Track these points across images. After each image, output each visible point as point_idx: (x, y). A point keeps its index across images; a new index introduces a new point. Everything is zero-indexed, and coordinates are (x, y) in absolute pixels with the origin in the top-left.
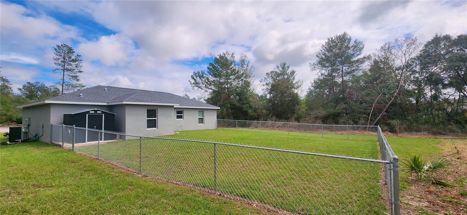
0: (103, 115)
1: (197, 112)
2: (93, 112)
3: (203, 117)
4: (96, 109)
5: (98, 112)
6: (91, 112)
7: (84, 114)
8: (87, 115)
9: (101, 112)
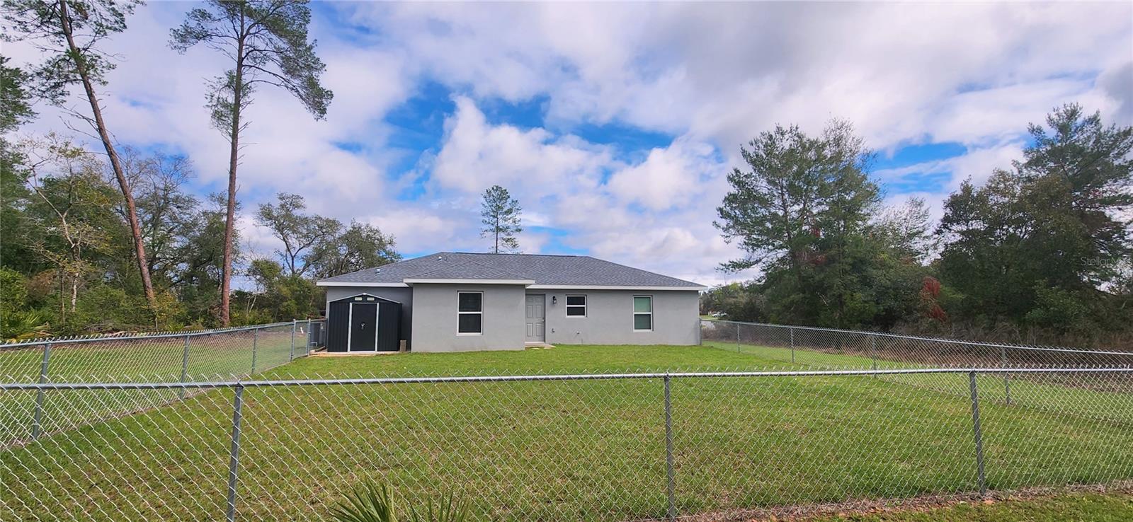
0: (378, 304)
1: (630, 300)
2: (360, 299)
3: (651, 313)
4: (365, 294)
5: (368, 299)
6: (356, 299)
7: (346, 302)
8: (351, 304)
9: (373, 299)
